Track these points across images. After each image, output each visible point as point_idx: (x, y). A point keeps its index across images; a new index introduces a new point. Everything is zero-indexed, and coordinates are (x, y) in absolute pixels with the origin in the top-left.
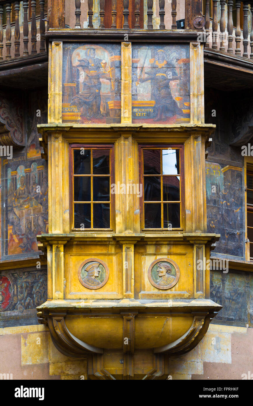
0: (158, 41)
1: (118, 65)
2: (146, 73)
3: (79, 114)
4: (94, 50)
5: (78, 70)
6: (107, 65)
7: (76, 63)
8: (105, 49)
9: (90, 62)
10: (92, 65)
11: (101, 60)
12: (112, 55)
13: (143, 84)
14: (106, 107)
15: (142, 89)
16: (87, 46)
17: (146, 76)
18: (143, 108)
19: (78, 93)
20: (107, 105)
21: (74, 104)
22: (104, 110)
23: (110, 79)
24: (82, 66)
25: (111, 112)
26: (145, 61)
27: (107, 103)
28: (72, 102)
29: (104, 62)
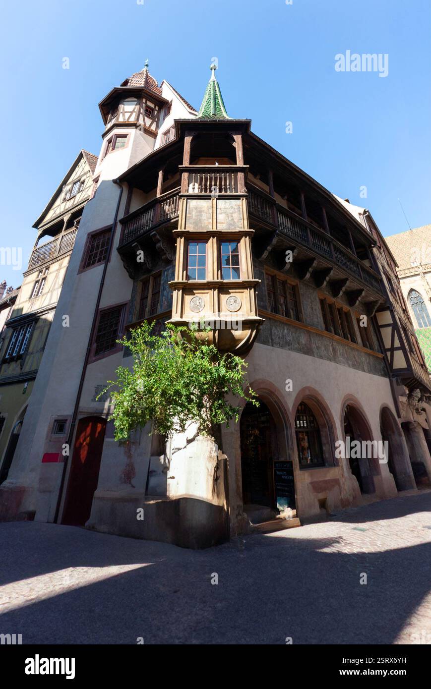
0: (228, 198)
1: (210, 207)
4: (200, 201)
12: (207, 204)
13: (221, 215)
16: (197, 200)
17: (222, 211)
19: (192, 218)
24: (194, 208)
28: (189, 222)
29: (203, 206)
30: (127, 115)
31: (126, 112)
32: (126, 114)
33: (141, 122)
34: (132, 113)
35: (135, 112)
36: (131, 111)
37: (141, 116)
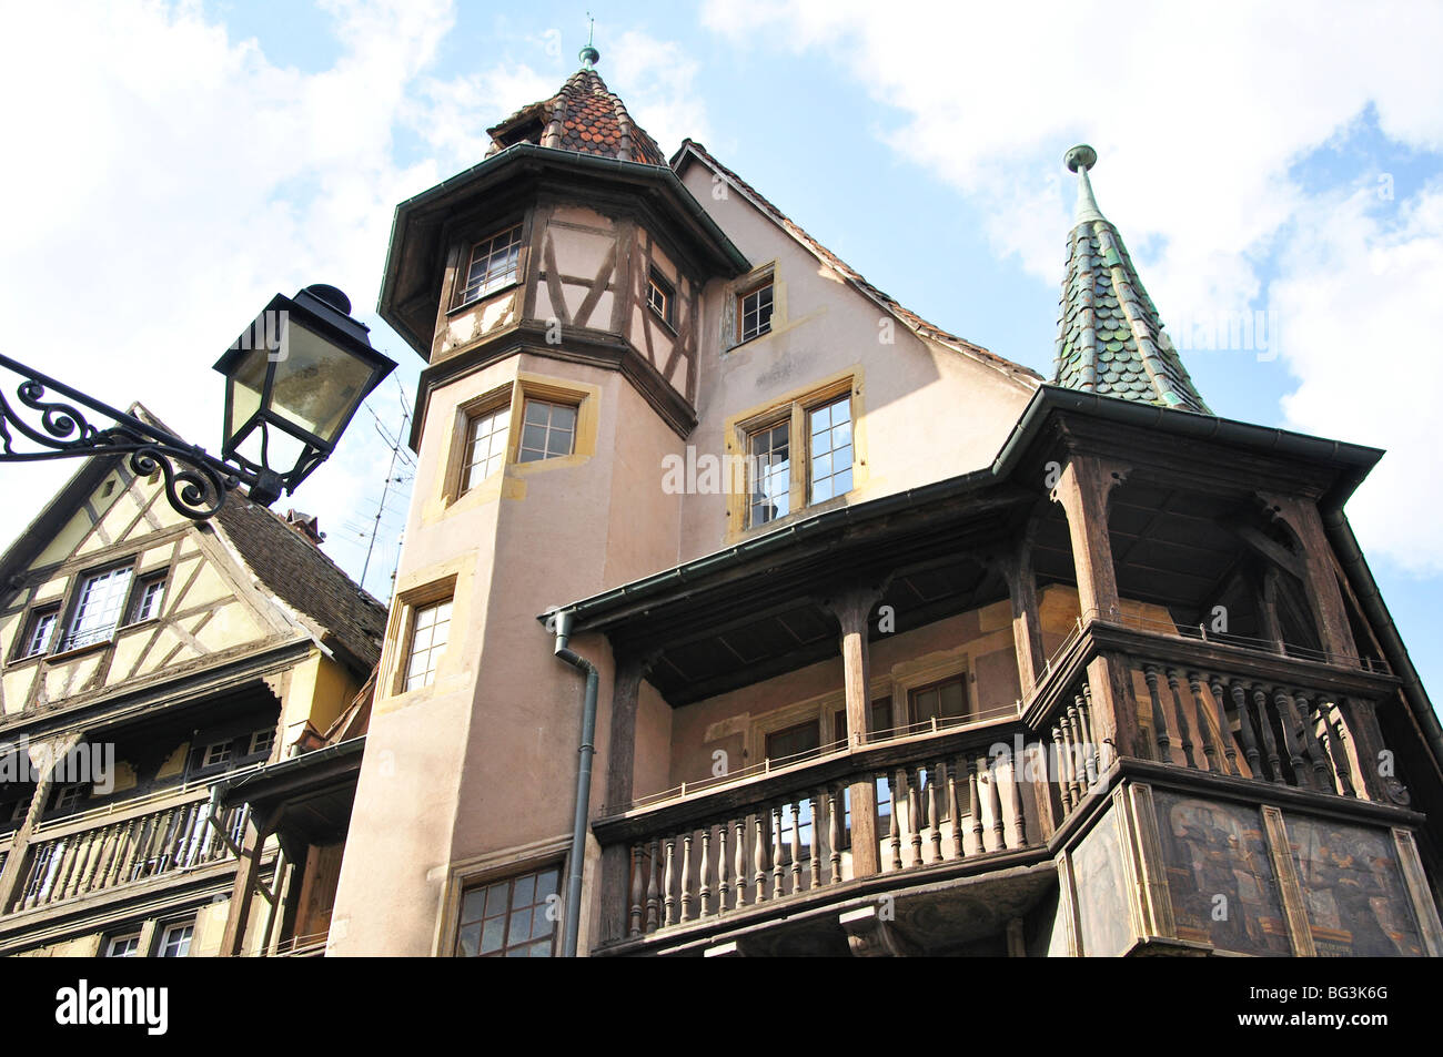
0: (1331, 814)
1: (1261, 848)
2: (1317, 873)
3: (1207, 932)
4: (1210, 812)
5: (1187, 845)
6: (1241, 846)
7: (1181, 832)
8: (1230, 813)
9: (1205, 831)
10: (1212, 840)
11: (1227, 834)
12: (1245, 828)
13: (1319, 894)
14: (1257, 928)
15: (1318, 904)
16: (1196, 803)
17: (1320, 879)
18: (1333, 942)
19: (1196, 889)
20: (1259, 924)
21: (1192, 910)
22: (1255, 933)
23: (1253, 874)
24: (1193, 839)
25: (1268, 939)
26: (1310, 850)
27: (1257, 920)
28: (1187, 905)
29: (1233, 837)
30: (574, 297)
31: (568, 280)
32: (566, 288)
33: (637, 339)
34: (597, 287)
35: (608, 287)
36: (592, 275)
37: (637, 313)
